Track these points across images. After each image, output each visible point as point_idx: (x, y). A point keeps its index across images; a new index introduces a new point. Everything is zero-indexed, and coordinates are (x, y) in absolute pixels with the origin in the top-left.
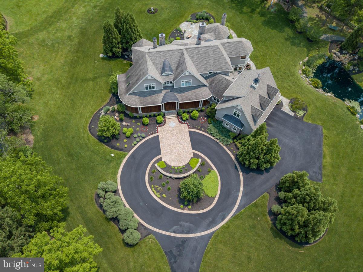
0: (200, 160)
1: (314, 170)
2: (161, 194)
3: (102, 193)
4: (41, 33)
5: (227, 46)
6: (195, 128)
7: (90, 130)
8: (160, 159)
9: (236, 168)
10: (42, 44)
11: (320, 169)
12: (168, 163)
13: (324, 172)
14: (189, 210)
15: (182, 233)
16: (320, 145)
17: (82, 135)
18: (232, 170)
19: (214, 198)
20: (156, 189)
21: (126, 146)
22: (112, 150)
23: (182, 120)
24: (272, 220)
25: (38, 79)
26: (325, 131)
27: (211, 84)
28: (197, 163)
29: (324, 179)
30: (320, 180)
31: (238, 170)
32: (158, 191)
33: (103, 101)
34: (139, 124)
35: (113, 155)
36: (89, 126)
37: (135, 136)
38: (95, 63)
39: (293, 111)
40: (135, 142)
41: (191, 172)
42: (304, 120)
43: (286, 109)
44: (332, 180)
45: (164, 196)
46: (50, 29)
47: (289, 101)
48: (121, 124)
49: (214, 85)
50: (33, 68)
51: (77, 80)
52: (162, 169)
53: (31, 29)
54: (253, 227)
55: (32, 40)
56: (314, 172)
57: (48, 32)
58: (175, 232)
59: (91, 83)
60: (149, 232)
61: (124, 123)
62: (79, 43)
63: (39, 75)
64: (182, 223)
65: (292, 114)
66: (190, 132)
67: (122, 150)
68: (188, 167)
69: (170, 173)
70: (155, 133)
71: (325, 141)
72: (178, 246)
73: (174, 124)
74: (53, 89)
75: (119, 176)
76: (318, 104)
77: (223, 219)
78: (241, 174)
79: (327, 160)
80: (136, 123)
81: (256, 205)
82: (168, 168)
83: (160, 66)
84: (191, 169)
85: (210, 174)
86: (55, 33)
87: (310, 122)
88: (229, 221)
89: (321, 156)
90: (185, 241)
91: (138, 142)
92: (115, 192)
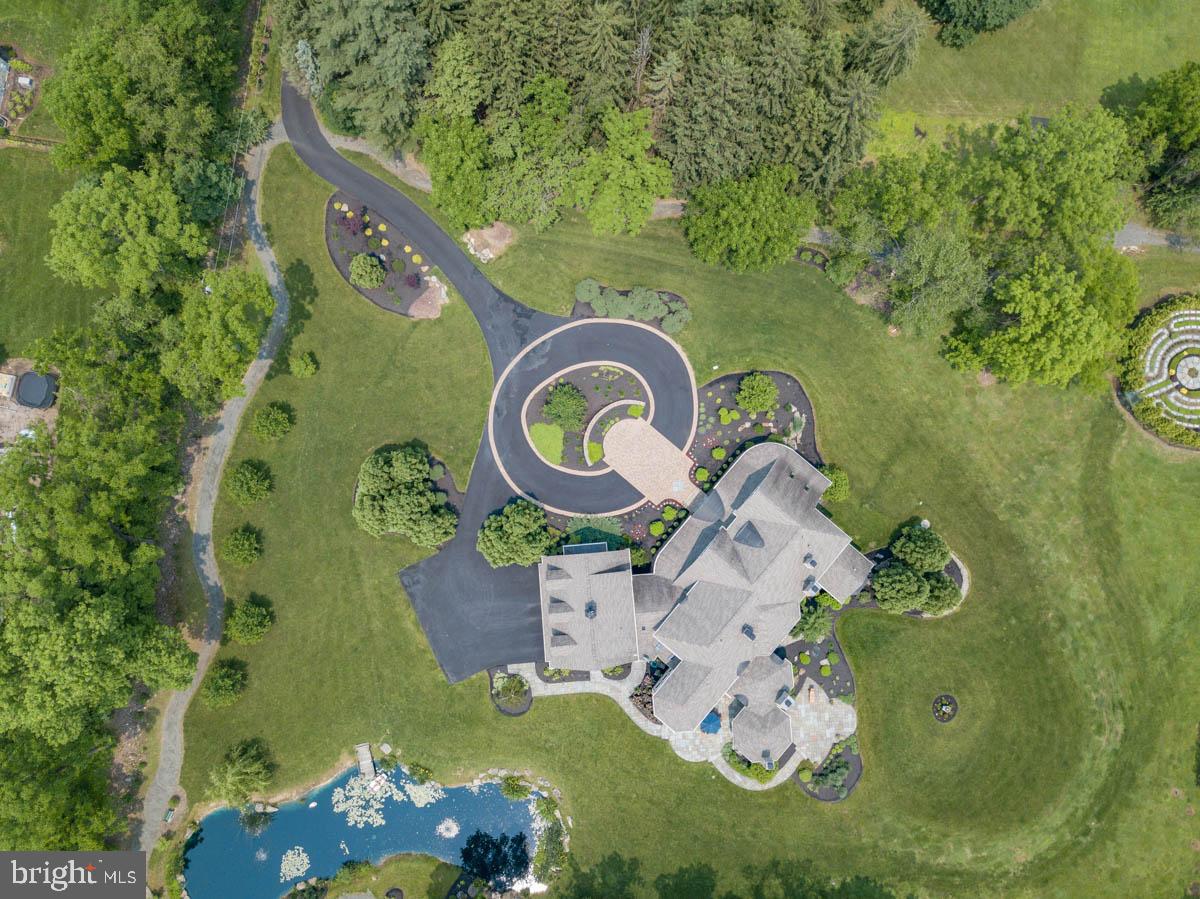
0: (590, 464)
1: (419, 587)
2: (601, 374)
3: (674, 306)
4: (1079, 474)
5: (701, 674)
6: (639, 509)
7: (788, 376)
8: (645, 416)
9: (532, 495)
10: (1050, 457)
11: (411, 595)
12: (629, 421)
13: (402, 596)
14: (549, 385)
15: (534, 350)
16: (434, 641)
17: (792, 360)
18: (534, 487)
19: (529, 426)
20: (614, 373)
21: (710, 394)
22: (723, 374)
23: (671, 504)
24: (433, 459)
25: (971, 392)
26: (441, 677)
27: (671, 589)
28: (591, 457)
29: (397, 582)
30: (402, 575)
31: (527, 493)
32: (608, 373)
33: (825, 441)
34: (727, 442)
35: (715, 368)
36: (796, 381)
37: (712, 420)
38: (919, 500)
39: (514, 675)
40: (703, 410)
41: (587, 434)
42: (485, 673)
43: (527, 671)
44: (385, 591)
45: (596, 375)
46: (1074, 498)
47: (534, 694)
48: (750, 420)
49: (665, 590)
50: (1007, 404)
51: (908, 441)
52: (629, 406)
53: (1106, 469)
54: (451, 429)
55: (1073, 447)
56: (418, 582)
57: (1071, 488)
58: (544, 343)
59: (882, 457)
60: (574, 316)
61: (748, 425)
62: (993, 516)
63: (980, 399)
64: (543, 361)
65: (512, 668)
66: (642, 497)
67: (711, 385)
68: (597, 437)
69: (614, 409)
70: (690, 450)
71: (431, 656)
72: (525, 330)
73: (676, 489)
74: (928, 396)
75: (678, 348)
76: (481, 732)
77: (497, 409)
78: (519, 492)
79: (409, 620)
80: (732, 441)
81: (467, 462)
82: (623, 413)
83: (762, 531)
84: (592, 439)
85: (560, 455)
86: (1057, 498)
87: (474, 677)
88: (486, 413)
89: (424, 620)
90: (524, 342)
91: (699, 414)
92: (658, 322)
